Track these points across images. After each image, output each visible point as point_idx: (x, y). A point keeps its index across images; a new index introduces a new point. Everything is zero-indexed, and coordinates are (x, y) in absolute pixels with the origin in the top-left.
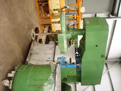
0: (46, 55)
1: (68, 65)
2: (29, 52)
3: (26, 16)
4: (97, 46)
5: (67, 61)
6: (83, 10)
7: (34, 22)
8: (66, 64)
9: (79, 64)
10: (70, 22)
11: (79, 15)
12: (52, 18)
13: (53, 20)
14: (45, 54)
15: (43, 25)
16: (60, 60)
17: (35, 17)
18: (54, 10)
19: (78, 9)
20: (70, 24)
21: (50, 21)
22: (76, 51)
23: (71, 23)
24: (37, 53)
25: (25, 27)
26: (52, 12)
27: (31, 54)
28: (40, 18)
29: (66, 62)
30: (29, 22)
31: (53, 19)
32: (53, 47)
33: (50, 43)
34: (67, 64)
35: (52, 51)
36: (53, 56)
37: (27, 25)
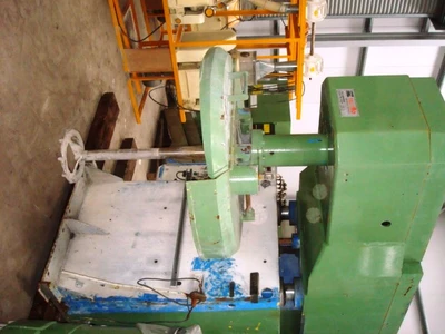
0: (139, 239)
1: (243, 303)
2: (63, 226)
3: (42, 56)
4: (386, 224)
5: (237, 281)
6: (316, 13)
7: (91, 71)
8: (232, 295)
9: (293, 288)
10: (257, 64)
11: (297, 36)
12: (180, 45)
13: (181, 56)
14: (137, 234)
15: (140, 75)
16: (207, 273)
17: (100, 43)
18: (188, 10)
19: (297, 6)
20: (258, 70)
21: (171, 57)
22: (281, 219)
23: (262, 67)
24: (100, 232)
25: (39, 111)
26: (177, 20)
27: (72, 236)
28: (125, 47)
29: (232, 286)
30: (65, 77)
31: (181, 48)
32: (176, 200)
33: (165, 173)
34: (236, 296)
35: (169, 223)
36: (174, 247)
37: (52, 93)
